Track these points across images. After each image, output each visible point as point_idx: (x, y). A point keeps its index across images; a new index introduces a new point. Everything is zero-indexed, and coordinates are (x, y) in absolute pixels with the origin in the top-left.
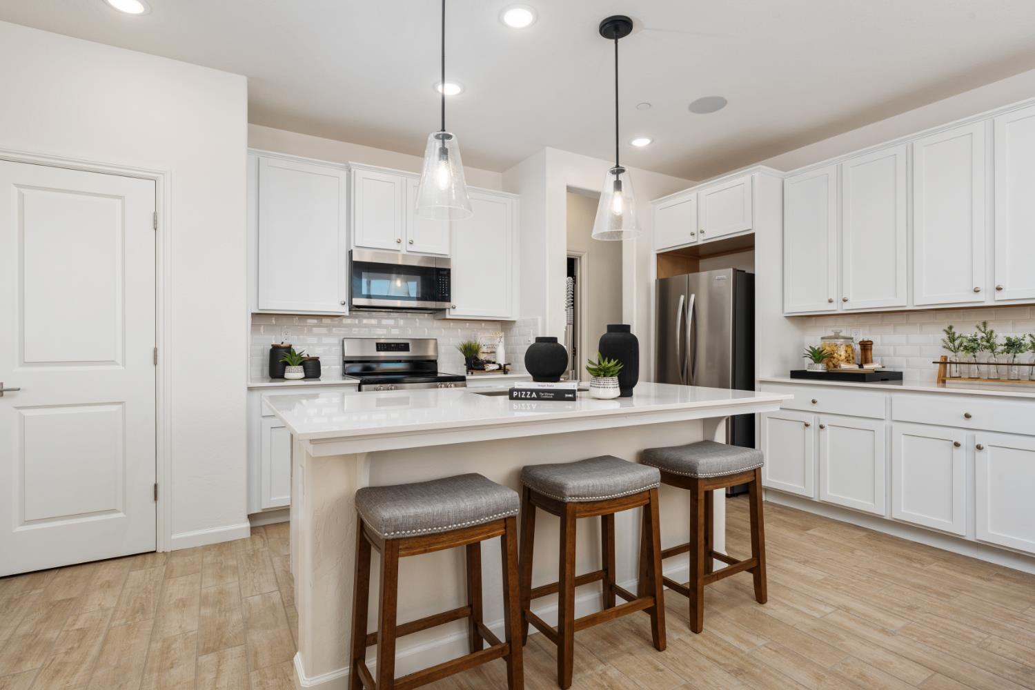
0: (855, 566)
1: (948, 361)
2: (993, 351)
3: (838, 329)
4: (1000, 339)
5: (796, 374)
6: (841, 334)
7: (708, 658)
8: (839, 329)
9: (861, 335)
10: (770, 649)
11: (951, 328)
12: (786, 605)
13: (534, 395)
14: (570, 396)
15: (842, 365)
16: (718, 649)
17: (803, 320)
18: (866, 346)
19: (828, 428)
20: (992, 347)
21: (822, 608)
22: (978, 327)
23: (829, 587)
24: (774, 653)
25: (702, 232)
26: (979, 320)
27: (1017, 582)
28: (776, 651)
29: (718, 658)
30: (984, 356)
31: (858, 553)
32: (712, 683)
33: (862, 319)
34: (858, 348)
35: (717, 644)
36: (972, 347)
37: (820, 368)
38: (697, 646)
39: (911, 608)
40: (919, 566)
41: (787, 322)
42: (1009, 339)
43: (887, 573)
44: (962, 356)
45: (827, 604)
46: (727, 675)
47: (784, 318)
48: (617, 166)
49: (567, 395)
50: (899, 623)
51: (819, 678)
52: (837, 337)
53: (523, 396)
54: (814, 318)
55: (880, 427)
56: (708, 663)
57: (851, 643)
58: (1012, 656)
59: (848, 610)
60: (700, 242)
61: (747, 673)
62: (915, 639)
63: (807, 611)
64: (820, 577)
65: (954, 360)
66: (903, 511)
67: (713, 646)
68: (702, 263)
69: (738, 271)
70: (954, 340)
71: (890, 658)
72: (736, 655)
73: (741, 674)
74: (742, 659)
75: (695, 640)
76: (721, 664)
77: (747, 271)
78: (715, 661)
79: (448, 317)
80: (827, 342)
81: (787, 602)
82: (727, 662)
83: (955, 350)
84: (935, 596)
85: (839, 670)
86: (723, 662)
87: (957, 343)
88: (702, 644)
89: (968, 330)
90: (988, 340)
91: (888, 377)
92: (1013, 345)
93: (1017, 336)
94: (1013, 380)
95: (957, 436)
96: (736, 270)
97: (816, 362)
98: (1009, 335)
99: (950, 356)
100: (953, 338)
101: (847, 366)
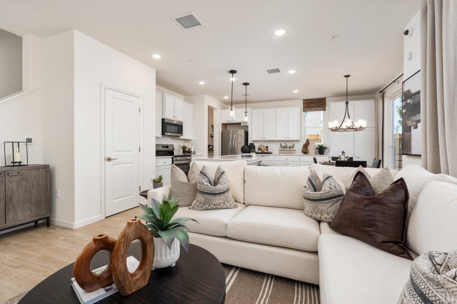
3: (261, 143)
4: (288, 146)
5: (256, 153)
9: (265, 145)
11: (281, 144)
14: (251, 156)
18: (267, 147)
20: (287, 147)
26: (285, 143)
30: (286, 149)
34: (265, 147)
36: (284, 148)
37: (260, 152)
44: (283, 149)
47: (252, 141)
52: (261, 145)
55: (273, 162)
79: (180, 138)
83: (282, 148)
89: (283, 144)
90: (286, 146)
91: (271, 153)
92: (290, 147)
93: (290, 145)
94: (290, 153)
95: (285, 162)
96: (245, 130)
97: (259, 150)
98: (289, 145)
99: (281, 149)
100: (281, 146)
101: (266, 151)
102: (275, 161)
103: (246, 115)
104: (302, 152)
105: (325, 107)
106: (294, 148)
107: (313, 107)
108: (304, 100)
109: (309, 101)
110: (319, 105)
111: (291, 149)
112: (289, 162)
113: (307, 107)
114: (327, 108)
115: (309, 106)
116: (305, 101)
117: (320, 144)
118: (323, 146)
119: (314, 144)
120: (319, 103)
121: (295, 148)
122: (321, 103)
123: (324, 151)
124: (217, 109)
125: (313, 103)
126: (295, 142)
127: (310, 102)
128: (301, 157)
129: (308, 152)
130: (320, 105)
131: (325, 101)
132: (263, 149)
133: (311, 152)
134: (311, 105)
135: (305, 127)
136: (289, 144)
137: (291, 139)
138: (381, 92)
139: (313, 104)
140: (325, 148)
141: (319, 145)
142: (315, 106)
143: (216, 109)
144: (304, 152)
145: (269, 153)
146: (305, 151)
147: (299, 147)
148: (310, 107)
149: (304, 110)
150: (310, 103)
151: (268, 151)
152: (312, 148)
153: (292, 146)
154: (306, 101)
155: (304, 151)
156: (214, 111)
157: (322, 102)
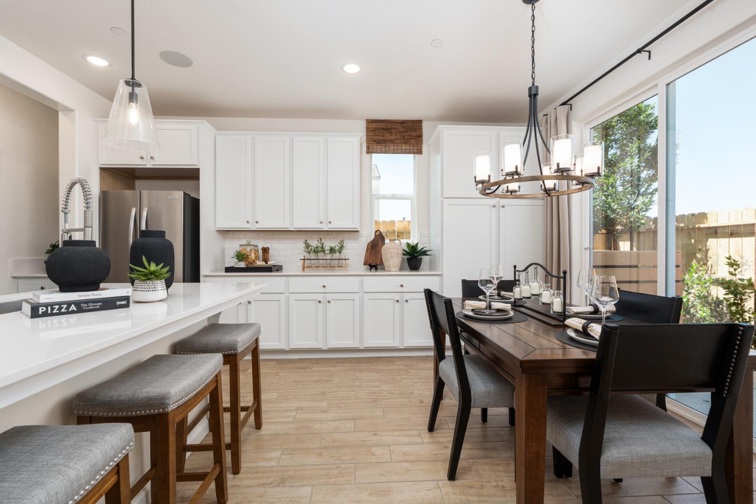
0: (286, 382)
1: (306, 258)
2: (324, 253)
3: (248, 239)
4: (327, 248)
5: (229, 270)
6: (251, 243)
7: (259, 485)
8: (250, 240)
9: (261, 244)
10: (286, 455)
11: (306, 241)
12: (272, 423)
13: (73, 307)
14: (123, 303)
15: (257, 262)
16: (259, 475)
17: (225, 233)
18: (265, 250)
19: (253, 303)
20: (324, 251)
21: (290, 414)
22: (318, 241)
23: (284, 400)
24: (290, 456)
25: (152, 158)
27: (345, 363)
28: (291, 454)
29: (264, 481)
30: (321, 255)
31: (281, 374)
32: (275, 500)
33: (261, 234)
34: (261, 252)
35: (256, 473)
36: (316, 252)
37: (242, 265)
38: (245, 482)
39: (323, 393)
40: (309, 370)
41: (217, 234)
42: (331, 247)
43: (300, 380)
44: (313, 256)
45: (290, 411)
46: (278, 488)
47: (216, 232)
48: (133, 78)
49: (118, 303)
50: (325, 404)
51: (320, 455)
52: (249, 245)
53: (55, 311)
54: (231, 232)
55: (282, 298)
56: (262, 490)
57: (317, 426)
58: (367, 397)
59: (301, 408)
60: (149, 166)
61: (287, 479)
62: (336, 408)
63: (285, 420)
64: (275, 397)
65: (309, 258)
66: (295, 343)
67: (255, 475)
68: (138, 183)
69: (187, 194)
70: (308, 247)
71: (336, 424)
72: (273, 471)
73: (285, 481)
74: (278, 471)
75: (241, 480)
76: (270, 484)
77: (192, 195)
78: (264, 484)
80: (244, 247)
81: (271, 421)
82: (272, 480)
83: (309, 253)
84: (326, 383)
85: (324, 444)
86: (269, 482)
87: (310, 248)
88: (248, 479)
89: (314, 243)
90: (322, 248)
91: (279, 268)
92: (332, 250)
93: (333, 245)
94: (332, 267)
95: (320, 297)
96: (185, 194)
97: (240, 261)
98: (331, 245)
99: (307, 256)
100: (308, 246)
101: (260, 263)
102: (286, 295)
103: (132, 97)
104: (364, 264)
105: (422, 144)
106: (344, 251)
107: (391, 141)
108: (370, 122)
109: (382, 125)
110: (406, 137)
111: (337, 255)
112: (330, 297)
113: (378, 142)
114: (425, 148)
115: (381, 138)
116: (371, 125)
117: (413, 241)
118: (419, 247)
119: (397, 242)
120: (407, 131)
121: (345, 253)
122: (413, 133)
123: (421, 258)
124: (72, 110)
125: (393, 130)
126: (347, 235)
127: (383, 129)
128: (365, 278)
129: (382, 263)
130: (408, 139)
131: (421, 128)
132: (253, 256)
133: (391, 263)
134: (388, 136)
135: (371, 195)
136: (328, 244)
137: (336, 225)
138: (564, 104)
139: (391, 133)
140: (424, 253)
141: (408, 244)
142: (396, 139)
143: (68, 110)
144: (370, 265)
145: (269, 269)
146: (374, 261)
147: (356, 251)
148: (384, 140)
149: (368, 148)
150: (385, 131)
151: (269, 263)
152: (393, 252)
153: (337, 248)
154: (374, 126)
155: (370, 262)
156: (62, 118)
157: (414, 130)
